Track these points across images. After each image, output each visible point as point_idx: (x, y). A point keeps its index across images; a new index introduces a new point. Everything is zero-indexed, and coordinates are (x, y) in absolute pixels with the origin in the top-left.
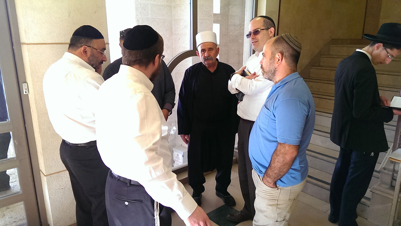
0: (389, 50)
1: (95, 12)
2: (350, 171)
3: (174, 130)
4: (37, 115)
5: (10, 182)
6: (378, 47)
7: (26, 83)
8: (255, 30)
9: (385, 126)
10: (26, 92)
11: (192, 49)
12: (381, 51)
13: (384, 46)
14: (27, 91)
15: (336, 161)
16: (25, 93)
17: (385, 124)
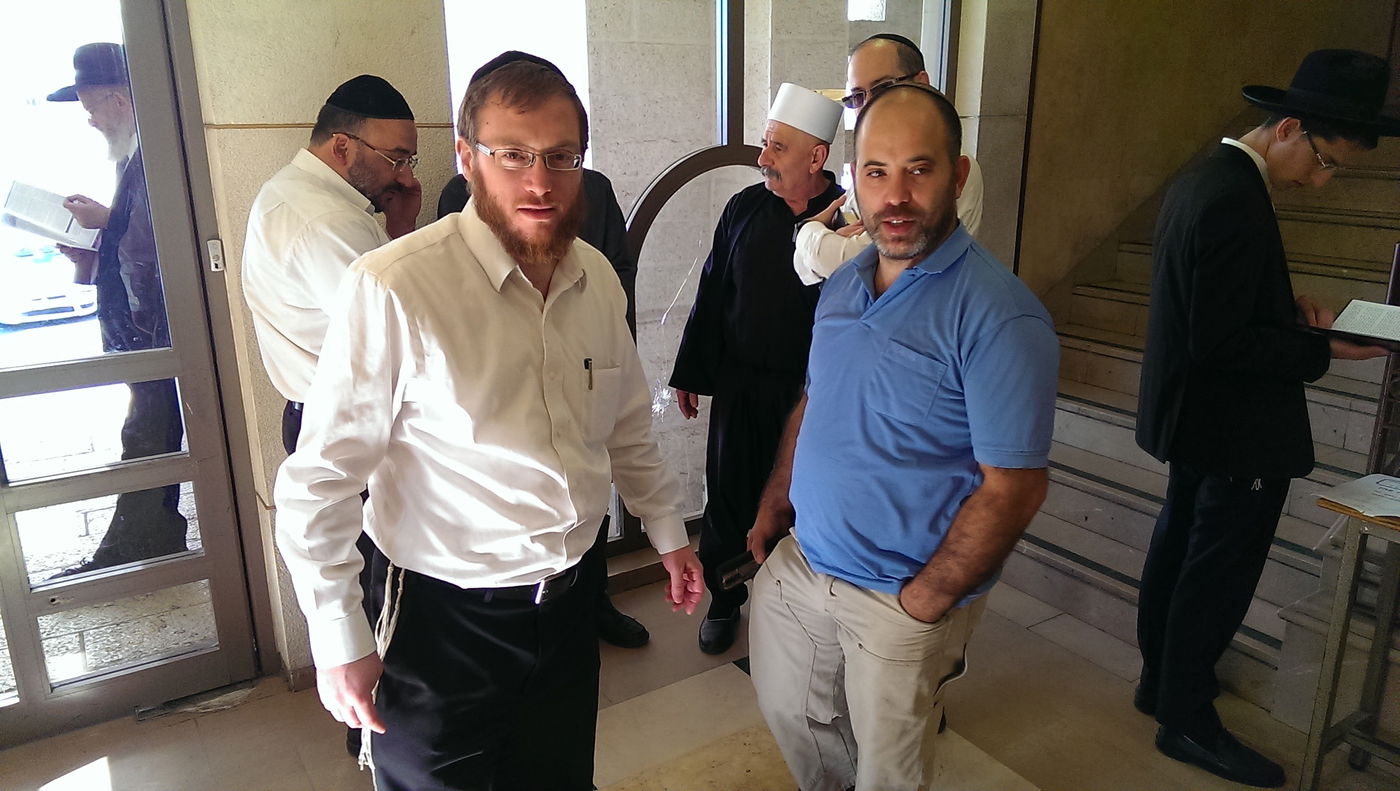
0: (1320, 141)
1: (413, 32)
2: (1193, 539)
3: (662, 401)
4: (244, 331)
5: (187, 537)
6: (1285, 131)
7: (218, 239)
8: (877, 81)
9: (1310, 394)
10: (217, 266)
11: (725, 143)
12: (1295, 144)
13: (1304, 126)
14: (220, 265)
15: (1158, 508)
16: (213, 269)
17: (1309, 387)
